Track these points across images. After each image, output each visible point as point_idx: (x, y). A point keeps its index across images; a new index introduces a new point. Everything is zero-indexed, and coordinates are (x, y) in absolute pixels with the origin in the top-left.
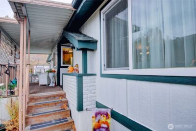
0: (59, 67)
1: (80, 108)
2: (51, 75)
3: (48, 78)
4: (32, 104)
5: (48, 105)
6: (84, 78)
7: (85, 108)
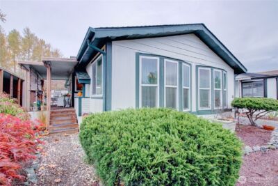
0: (74, 92)
1: (80, 115)
2: (67, 98)
3: (65, 101)
4: (53, 115)
5: (63, 116)
6: (83, 99)
7: (82, 114)
